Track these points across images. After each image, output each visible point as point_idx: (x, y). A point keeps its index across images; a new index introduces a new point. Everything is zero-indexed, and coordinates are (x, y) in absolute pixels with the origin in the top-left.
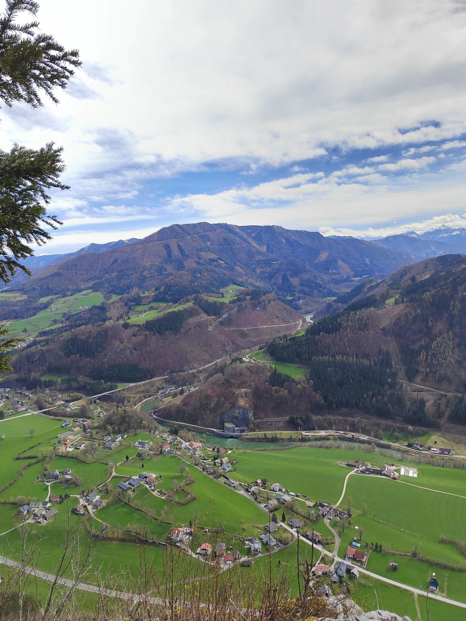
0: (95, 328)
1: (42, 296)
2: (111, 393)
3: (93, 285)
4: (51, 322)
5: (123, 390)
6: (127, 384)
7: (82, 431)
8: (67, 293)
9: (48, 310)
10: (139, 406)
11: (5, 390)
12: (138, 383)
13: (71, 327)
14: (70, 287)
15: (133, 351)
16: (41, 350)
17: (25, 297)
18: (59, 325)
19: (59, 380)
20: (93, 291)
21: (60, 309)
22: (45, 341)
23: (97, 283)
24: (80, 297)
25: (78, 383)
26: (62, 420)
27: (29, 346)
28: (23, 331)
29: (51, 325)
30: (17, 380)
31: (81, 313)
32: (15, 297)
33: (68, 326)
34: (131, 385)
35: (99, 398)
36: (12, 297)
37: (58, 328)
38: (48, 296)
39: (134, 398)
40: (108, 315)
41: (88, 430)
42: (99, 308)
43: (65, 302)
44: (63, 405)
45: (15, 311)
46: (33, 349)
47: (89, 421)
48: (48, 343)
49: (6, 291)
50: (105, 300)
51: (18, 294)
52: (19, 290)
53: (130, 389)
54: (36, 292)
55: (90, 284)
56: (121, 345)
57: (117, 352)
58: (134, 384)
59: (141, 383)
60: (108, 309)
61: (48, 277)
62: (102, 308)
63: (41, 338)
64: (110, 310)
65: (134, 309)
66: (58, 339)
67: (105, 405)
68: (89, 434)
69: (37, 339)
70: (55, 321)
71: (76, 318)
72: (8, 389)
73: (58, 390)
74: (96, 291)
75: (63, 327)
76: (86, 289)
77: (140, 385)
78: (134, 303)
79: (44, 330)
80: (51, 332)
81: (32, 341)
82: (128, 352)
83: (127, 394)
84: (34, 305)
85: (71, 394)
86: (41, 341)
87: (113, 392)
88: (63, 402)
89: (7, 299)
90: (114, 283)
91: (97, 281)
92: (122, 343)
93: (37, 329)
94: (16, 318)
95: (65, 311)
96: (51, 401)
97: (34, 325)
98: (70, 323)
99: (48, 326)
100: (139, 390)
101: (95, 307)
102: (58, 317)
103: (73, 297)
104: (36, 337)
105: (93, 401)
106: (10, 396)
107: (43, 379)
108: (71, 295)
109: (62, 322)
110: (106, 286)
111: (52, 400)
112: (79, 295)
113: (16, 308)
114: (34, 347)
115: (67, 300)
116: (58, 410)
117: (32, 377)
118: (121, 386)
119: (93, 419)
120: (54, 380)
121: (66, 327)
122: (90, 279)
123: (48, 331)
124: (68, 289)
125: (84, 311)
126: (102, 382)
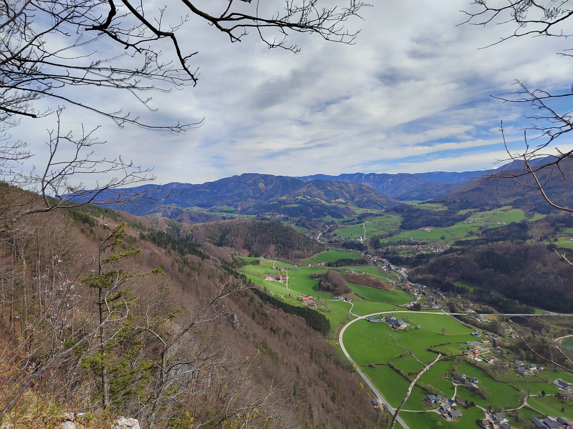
0: (514, 245)
1: (461, 208)
2: (526, 316)
3: (514, 201)
4: (467, 234)
5: (541, 317)
6: (547, 312)
7: (492, 346)
8: (486, 208)
9: (465, 222)
10: (560, 339)
11: (422, 286)
12: (561, 315)
13: (487, 241)
14: (490, 202)
15: (559, 277)
16: (457, 257)
17: (446, 208)
18: (476, 238)
19: (471, 289)
20: (513, 208)
21: (477, 222)
22: (460, 250)
23: (519, 199)
24: (499, 212)
25: (490, 296)
26: (471, 328)
27: (446, 252)
28: (442, 238)
29: (467, 236)
30: (433, 280)
31: (499, 228)
32: (438, 208)
33: (484, 239)
34: (552, 314)
35: (512, 318)
36: (434, 207)
37: (475, 240)
38: (467, 209)
39: (555, 329)
40: (529, 233)
41: (498, 347)
42: (519, 225)
43: (483, 216)
44: (474, 314)
45: (436, 220)
46: (449, 255)
47: (500, 338)
48: (464, 252)
49: (430, 202)
50: (526, 218)
51: (440, 205)
52: (441, 202)
53: (549, 318)
54: (457, 204)
55: (512, 200)
56: (543, 268)
57: (538, 275)
58: (556, 314)
59: (566, 315)
60: (529, 228)
61: (468, 192)
62: (523, 226)
63: (457, 247)
64: (532, 229)
65: (562, 231)
66: (474, 250)
67: (519, 328)
68: (499, 352)
69: (454, 247)
70: (471, 233)
71: (493, 233)
72: (425, 286)
73: (470, 299)
74: (516, 208)
75: (478, 240)
76: (506, 205)
77: (564, 317)
78: (564, 225)
79: (461, 240)
80: (467, 242)
81: (448, 248)
82: (552, 277)
83: (546, 323)
84: (453, 216)
85: (482, 306)
86: (457, 250)
87: (529, 316)
88: (473, 311)
89: (430, 209)
90: (539, 201)
91: (519, 197)
92: (544, 265)
93: (454, 238)
94: (436, 226)
95: (482, 224)
96: (462, 308)
97: (452, 235)
98: (487, 237)
99: (464, 236)
100: (561, 322)
101: (513, 224)
102: (475, 230)
103: (491, 212)
104: (452, 246)
105: (505, 318)
106: (426, 293)
107: (456, 284)
108: (490, 210)
109: (478, 235)
110: (529, 203)
111: (464, 307)
112: (497, 211)
113: (437, 217)
114: (450, 254)
115: (485, 214)
116: (468, 317)
117: (446, 281)
118: (538, 313)
119: (503, 337)
120: (467, 288)
121: (482, 240)
122: (511, 195)
123: (465, 241)
124: (486, 204)
125: (502, 227)
126: (516, 302)
